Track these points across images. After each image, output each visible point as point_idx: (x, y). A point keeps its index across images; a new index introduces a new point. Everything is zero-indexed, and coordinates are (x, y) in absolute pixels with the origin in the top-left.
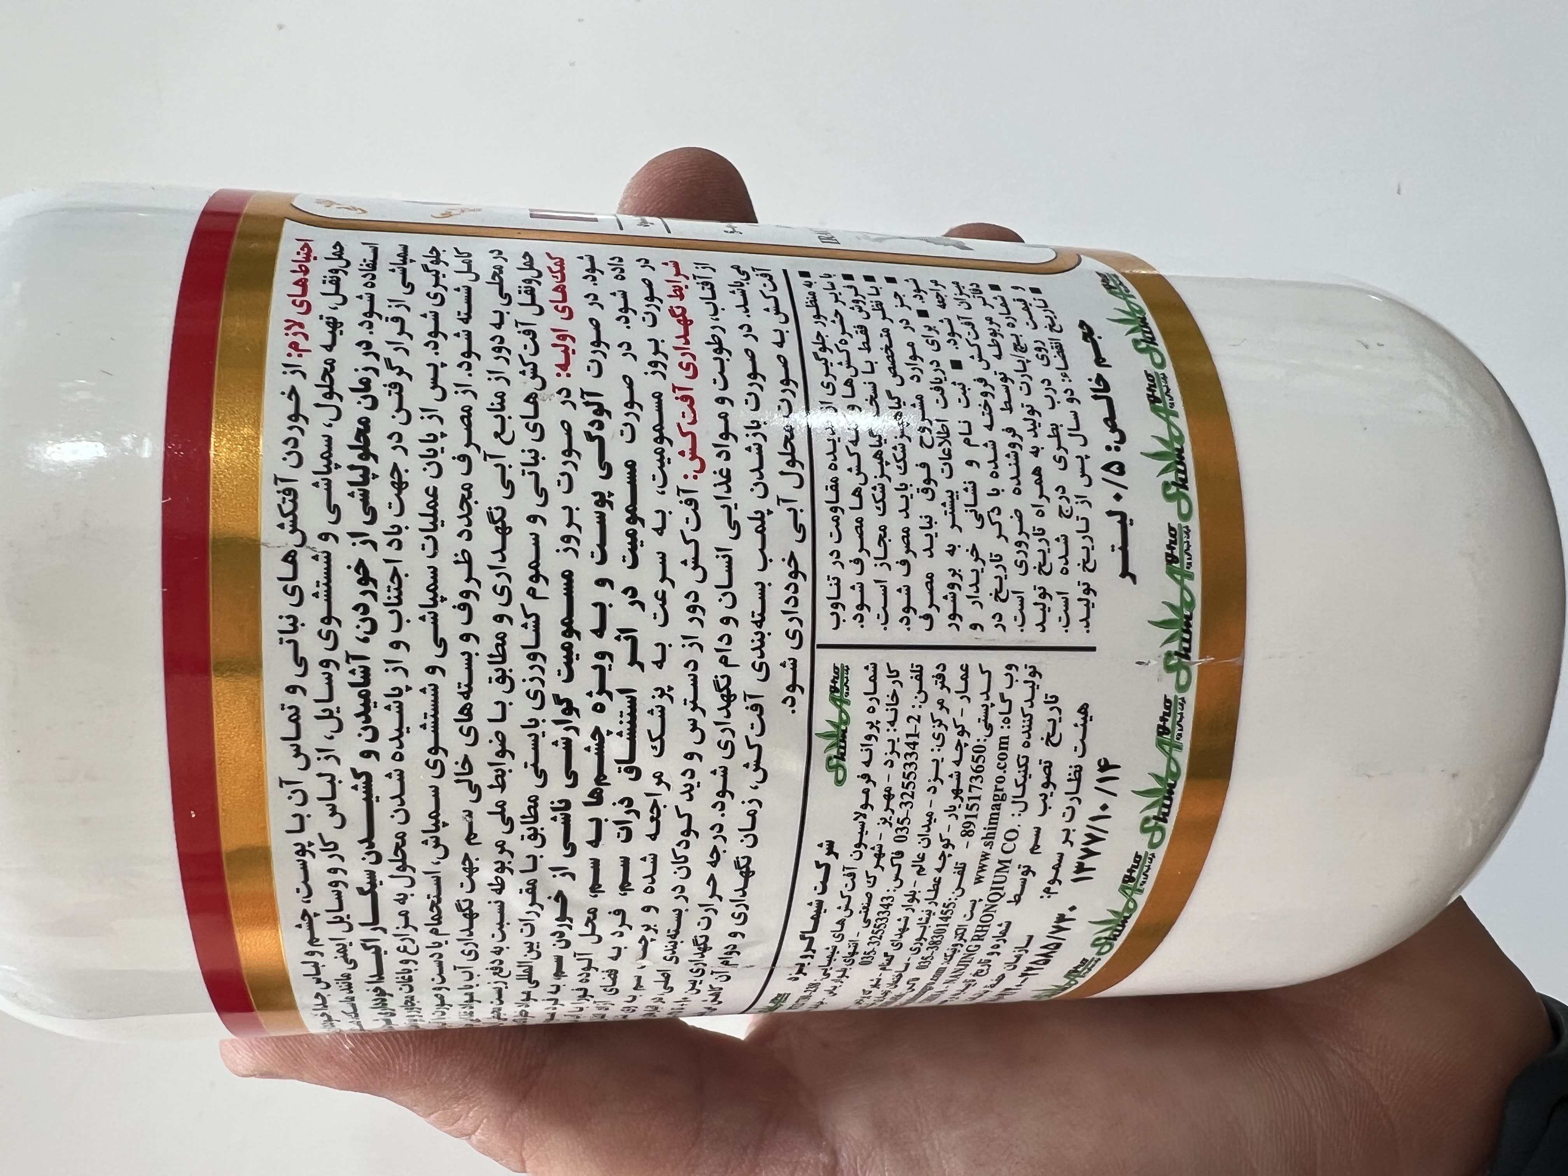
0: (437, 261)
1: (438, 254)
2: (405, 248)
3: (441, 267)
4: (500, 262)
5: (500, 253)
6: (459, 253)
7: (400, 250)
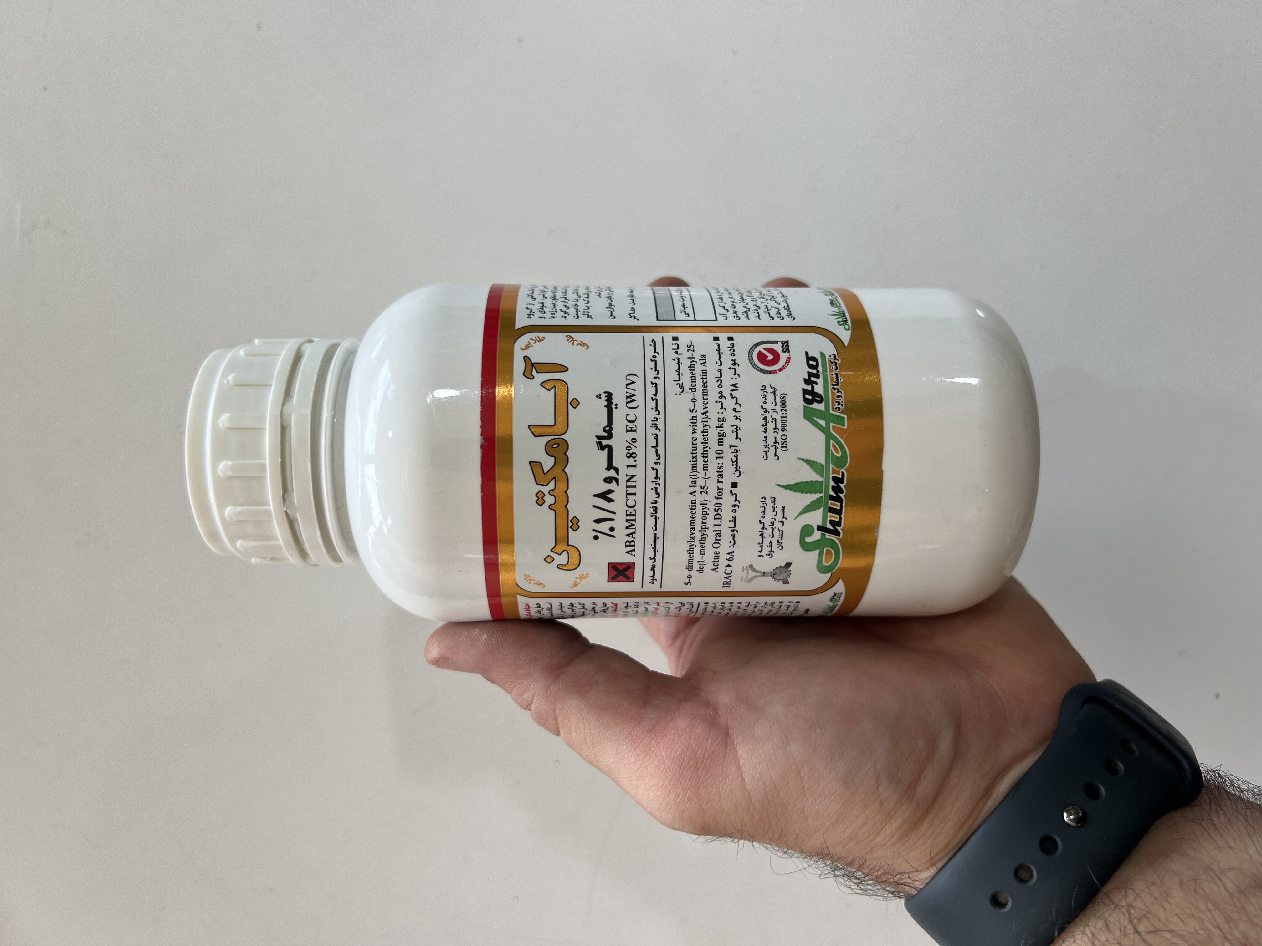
0: (573, 606)
1: (573, 605)
2: (561, 604)
3: (574, 608)
4: (594, 606)
5: (595, 603)
6: (580, 604)
7: (560, 604)
